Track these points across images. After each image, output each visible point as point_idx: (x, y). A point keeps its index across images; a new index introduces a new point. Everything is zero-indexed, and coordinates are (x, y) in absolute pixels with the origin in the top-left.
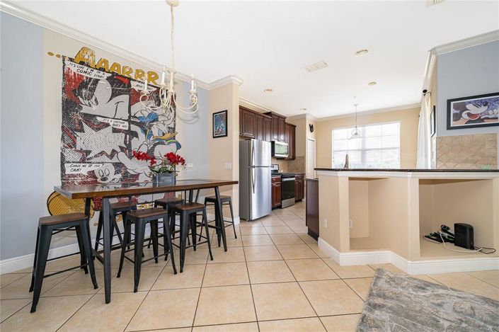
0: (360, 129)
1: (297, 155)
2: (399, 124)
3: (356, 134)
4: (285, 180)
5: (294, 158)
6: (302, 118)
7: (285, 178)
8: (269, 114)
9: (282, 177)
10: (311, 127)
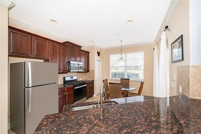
0: (124, 55)
1: (90, 69)
2: (143, 53)
3: (121, 58)
4: (76, 88)
5: (88, 71)
6: (93, 48)
7: (76, 86)
8: (67, 42)
9: (74, 86)
10: (99, 54)
